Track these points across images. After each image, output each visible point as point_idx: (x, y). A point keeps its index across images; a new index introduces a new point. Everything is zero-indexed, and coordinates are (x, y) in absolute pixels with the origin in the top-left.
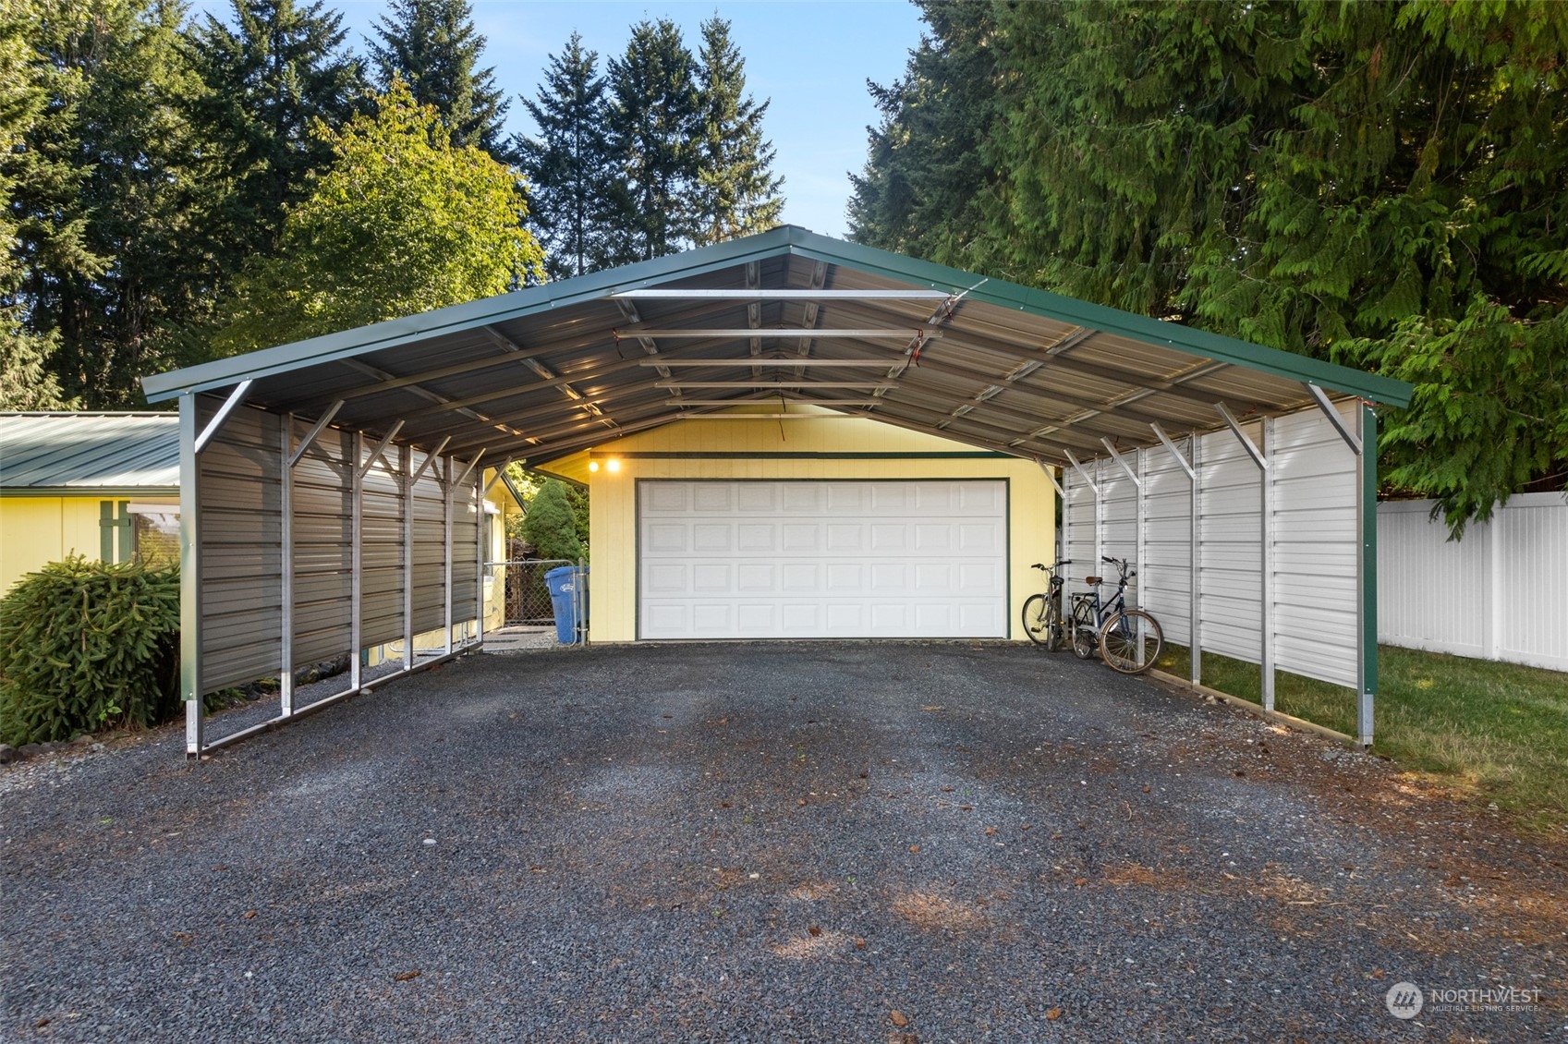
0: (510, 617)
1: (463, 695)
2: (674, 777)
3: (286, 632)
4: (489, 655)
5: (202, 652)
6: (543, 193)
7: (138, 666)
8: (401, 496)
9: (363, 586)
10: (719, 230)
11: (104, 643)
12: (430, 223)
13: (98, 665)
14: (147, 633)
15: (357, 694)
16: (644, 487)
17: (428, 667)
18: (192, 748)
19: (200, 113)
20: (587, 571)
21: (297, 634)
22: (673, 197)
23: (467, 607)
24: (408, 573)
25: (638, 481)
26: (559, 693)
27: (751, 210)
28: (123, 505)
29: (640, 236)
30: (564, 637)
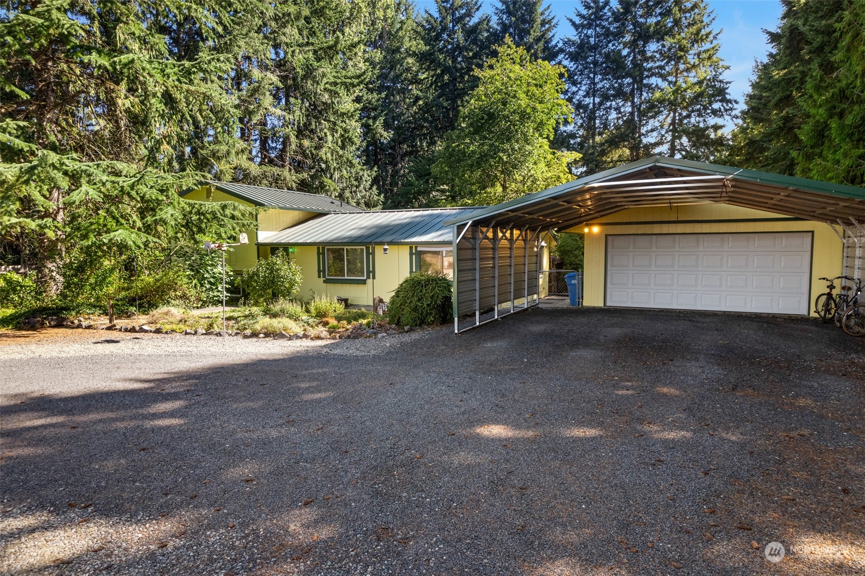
0: (550, 292)
1: (532, 323)
2: (600, 354)
3: (477, 298)
4: (541, 309)
5: (459, 303)
6: (575, 66)
7: (438, 306)
8: (510, 248)
9: (498, 282)
10: (678, 69)
11: (430, 299)
12: (520, 105)
13: (428, 305)
14: (440, 296)
15: (497, 320)
16: (610, 238)
17: (519, 312)
18: (456, 332)
19: (422, 58)
20: (582, 275)
21: (480, 299)
22: (649, 54)
23: (533, 288)
24: (512, 276)
25: (606, 235)
26: (566, 325)
27: (699, 55)
28: (416, 248)
29: (628, 80)
30: (573, 303)
